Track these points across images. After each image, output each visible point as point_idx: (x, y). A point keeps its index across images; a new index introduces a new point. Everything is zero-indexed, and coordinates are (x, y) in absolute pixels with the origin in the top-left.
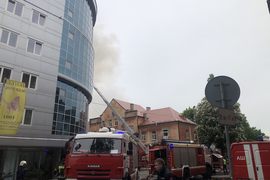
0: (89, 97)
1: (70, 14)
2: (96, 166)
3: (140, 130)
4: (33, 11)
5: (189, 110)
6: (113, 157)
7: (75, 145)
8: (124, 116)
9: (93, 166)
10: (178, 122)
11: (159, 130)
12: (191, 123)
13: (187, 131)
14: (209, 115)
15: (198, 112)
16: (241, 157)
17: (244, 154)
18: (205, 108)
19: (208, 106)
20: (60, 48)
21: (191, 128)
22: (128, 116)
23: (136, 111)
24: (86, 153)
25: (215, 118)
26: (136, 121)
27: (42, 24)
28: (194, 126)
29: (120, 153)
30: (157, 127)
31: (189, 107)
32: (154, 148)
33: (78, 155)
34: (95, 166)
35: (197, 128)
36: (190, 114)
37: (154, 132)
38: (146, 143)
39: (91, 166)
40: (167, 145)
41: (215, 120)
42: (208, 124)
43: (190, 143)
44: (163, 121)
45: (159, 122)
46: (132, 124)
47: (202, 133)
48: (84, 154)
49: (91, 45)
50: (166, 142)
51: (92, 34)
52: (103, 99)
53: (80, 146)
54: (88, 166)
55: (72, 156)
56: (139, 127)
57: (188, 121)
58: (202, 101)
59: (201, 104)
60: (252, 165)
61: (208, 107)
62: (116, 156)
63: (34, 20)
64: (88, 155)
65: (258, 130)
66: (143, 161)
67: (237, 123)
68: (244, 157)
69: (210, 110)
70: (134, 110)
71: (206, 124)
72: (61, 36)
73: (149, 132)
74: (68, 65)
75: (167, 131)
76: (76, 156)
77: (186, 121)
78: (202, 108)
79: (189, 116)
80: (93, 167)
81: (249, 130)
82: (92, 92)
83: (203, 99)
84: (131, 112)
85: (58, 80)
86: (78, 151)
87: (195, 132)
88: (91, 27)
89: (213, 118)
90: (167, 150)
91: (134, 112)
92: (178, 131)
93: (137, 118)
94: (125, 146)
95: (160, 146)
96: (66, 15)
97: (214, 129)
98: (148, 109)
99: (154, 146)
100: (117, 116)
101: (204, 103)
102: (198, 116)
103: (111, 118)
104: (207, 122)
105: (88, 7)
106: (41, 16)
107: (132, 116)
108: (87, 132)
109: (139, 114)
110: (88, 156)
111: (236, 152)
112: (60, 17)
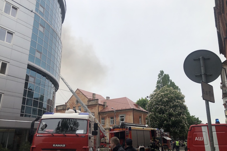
0: (56, 86)
1: (41, 9)
2: (62, 145)
3: (100, 116)
4: (5, 2)
5: (142, 100)
6: (79, 136)
7: (41, 125)
8: (87, 103)
9: (58, 145)
10: (133, 110)
11: (117, 116)
12: (144, 111)
13: (140, 117)
14: (159, 104)
15: (150, 101)
16: (199, 137)
17: (202, 136)
18: (156, 98)
19: (159, 96)
20: (31, 39)
21: (143, 115)
22: (90, 104)
23: (98, 100)
24: (52, 133)
25: (164, 107)
26: (97, 108)
27: (14, 15)
28: (146, 113)
29: (86, 133)
30: (115, 113)
31: (142, 98)
32: (114, 130)
33: (44, 134)
34: (60, 145)
35: (149, 115)
36: (142, 104)
37: (112, 118)
38: (105, 127)
39: (57, 145)
40: (126, 128)
41: (164, 109)
42: (158, 112)
43: (145, 127)
44: (120, 109)
45: (117, 109)
46: (93, 110)
47: (153, 119)
48: (50, 133)
49: (60, 39)
50: (125, 125)
51: (61, 30)
52: (69, 88)
53: (46, 126)
54: (54, 145)
55: (37, 135)
56: (99, 113)
57: (141, 109)
58: (154, 93)
59: (153, 95)
60: (209, 145)
61: (158, 98)
62: (81, 136)
63: (7, 11)
64: (53, 134)
65: (196, 118)
66: (103, 142)
67: (182, 111)
68: (202, 137)
69: (160, 100)
70: (96, 99)
71: (157, 112)
72: (32, 28)
73: (108, 118)
74: (38, 55)
75: (123, 117)
76: (42, 135)
77: (139, 109)
78: (154, 98)
79: (141, 105)
80: (59, 147)
81: (190, 118)
82: (59, 81)
83: (155, 91)
84: (93, 100)
85: (28, 68)
86: (44, 130)
87: (146, 119)
88: (61, 23)
89: (162, 107)
90: (126, 132)
91: (95, 101)
92: (133, 117)
93: (98, 105)
94: (90, 127)
95: (120, 128)
96: (37, 9)
97: (163, 116)
98: (107, 98)
99: (114, 129)
100: (81, 103)
101: (155, 94)
102: (150, 104)
103: (75, 106)
104: (157, 110)
105: (58, 5)
106: (13, 7)
107: (93, 104)
108: (53, 113)
109: (100, 103)
110: (54, 136)
111: (194, 133)
112: (31, 10)
